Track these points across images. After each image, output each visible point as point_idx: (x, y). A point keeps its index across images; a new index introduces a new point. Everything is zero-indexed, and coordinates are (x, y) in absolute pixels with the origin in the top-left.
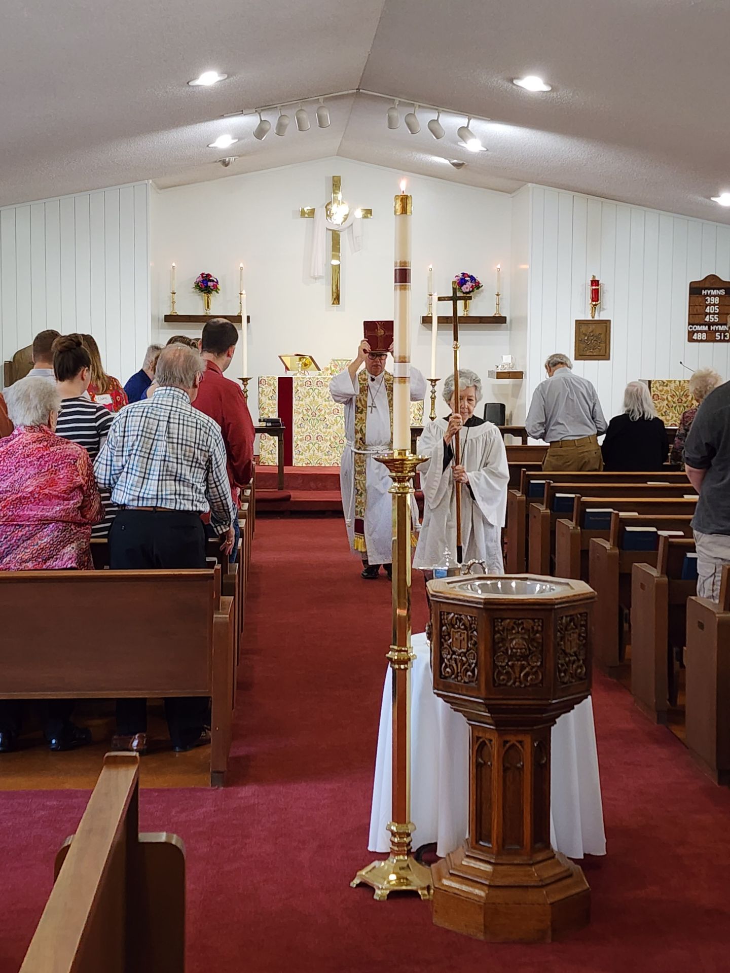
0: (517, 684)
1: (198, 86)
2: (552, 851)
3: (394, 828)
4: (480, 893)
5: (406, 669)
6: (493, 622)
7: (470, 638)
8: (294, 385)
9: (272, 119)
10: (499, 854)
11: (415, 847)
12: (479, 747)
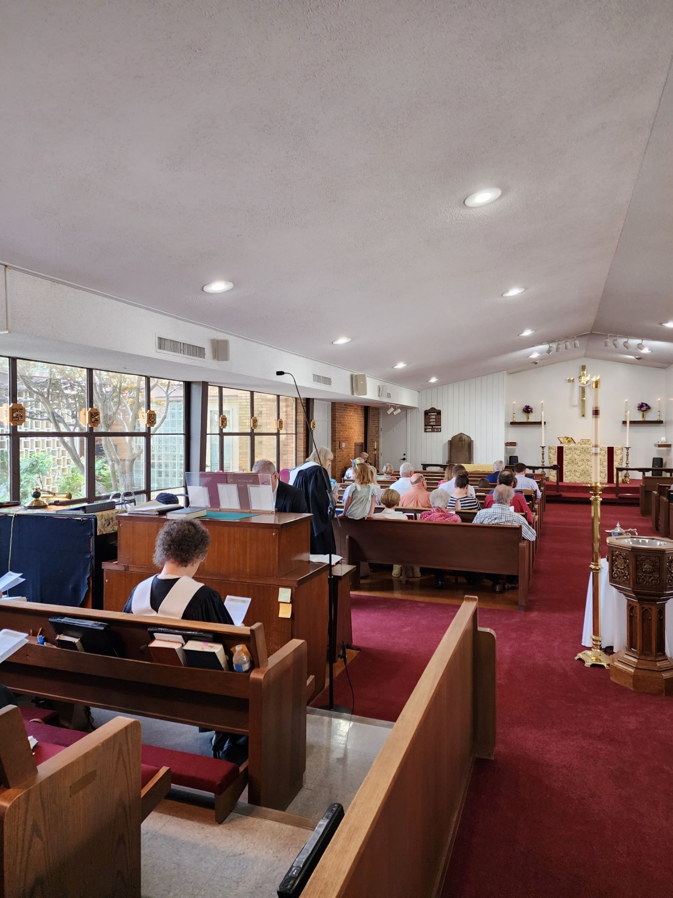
0: (648, 584)
1: (523, 336)
2: (666, 657)
3: (594, 638)
4: (632, 670)
5: (598, 573)
6: (636, 556)
7: (625, 562)
8: (564, 449)
9: (554, 346)
10: (640, 655)
11: (604, 646)
12: (631, 609)
